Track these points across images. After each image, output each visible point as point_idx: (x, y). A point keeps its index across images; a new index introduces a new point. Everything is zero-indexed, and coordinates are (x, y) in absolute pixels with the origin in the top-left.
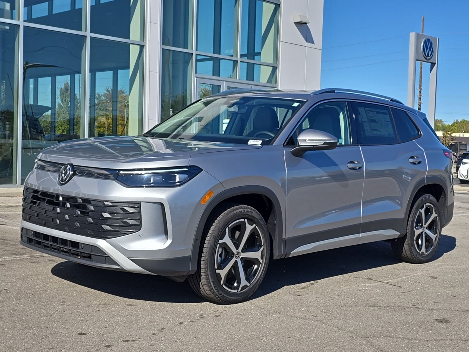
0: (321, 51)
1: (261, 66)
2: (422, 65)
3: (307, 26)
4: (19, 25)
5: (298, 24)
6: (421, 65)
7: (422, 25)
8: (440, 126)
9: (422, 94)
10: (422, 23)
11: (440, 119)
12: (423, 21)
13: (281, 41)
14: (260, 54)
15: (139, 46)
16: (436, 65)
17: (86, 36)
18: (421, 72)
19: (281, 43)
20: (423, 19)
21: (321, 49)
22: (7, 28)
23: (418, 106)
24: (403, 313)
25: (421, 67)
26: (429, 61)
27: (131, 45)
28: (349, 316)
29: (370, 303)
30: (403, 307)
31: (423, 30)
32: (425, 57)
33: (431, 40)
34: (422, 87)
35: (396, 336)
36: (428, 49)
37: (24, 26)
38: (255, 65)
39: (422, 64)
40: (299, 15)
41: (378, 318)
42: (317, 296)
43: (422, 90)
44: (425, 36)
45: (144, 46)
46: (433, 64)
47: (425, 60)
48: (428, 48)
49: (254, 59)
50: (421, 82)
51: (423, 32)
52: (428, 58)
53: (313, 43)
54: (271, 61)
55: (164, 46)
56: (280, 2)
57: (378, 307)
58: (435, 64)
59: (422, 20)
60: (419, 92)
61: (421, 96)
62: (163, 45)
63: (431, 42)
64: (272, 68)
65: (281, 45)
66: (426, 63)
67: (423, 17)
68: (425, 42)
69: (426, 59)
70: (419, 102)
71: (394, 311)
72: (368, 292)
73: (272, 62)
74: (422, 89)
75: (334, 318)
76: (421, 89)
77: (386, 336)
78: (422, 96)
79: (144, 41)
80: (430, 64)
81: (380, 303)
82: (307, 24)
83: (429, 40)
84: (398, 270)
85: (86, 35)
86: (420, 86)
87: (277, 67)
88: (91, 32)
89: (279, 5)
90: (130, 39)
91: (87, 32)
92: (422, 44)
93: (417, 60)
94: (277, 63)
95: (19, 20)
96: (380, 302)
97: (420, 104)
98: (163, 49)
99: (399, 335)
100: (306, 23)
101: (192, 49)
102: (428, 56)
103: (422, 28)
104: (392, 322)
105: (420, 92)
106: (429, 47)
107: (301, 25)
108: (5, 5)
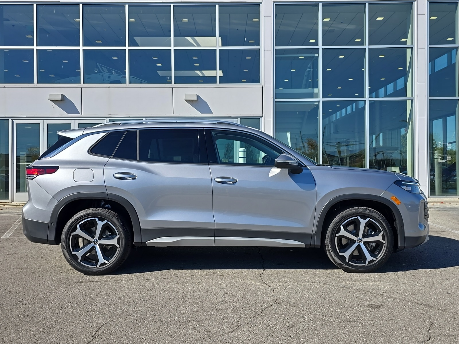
4: (319, 101)
17: (366, 101)
45: (413, 100)
79: (413, 97)
98: (430, 100)
108: (314, 90)
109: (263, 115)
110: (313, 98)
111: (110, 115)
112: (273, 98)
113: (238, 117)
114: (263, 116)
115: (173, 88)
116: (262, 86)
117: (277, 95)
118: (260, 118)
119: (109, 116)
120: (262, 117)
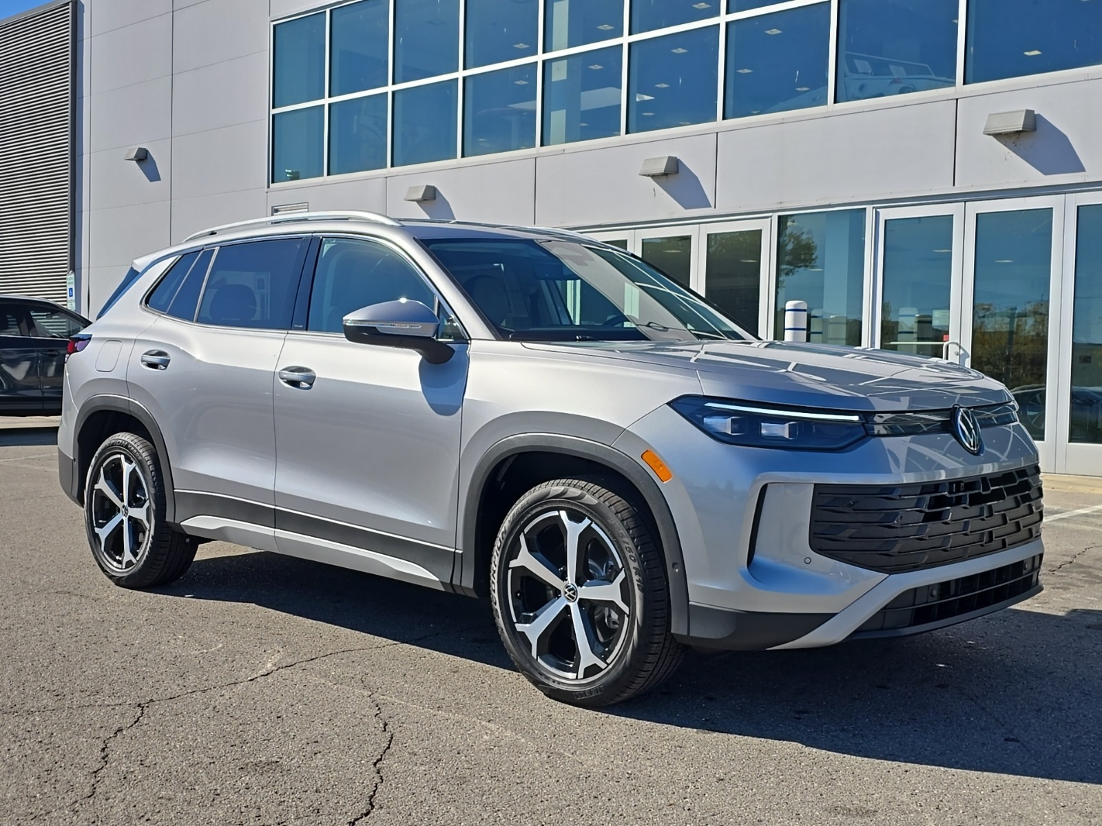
111: (780, 203)
115: (957, 100)
119: (779, 207)
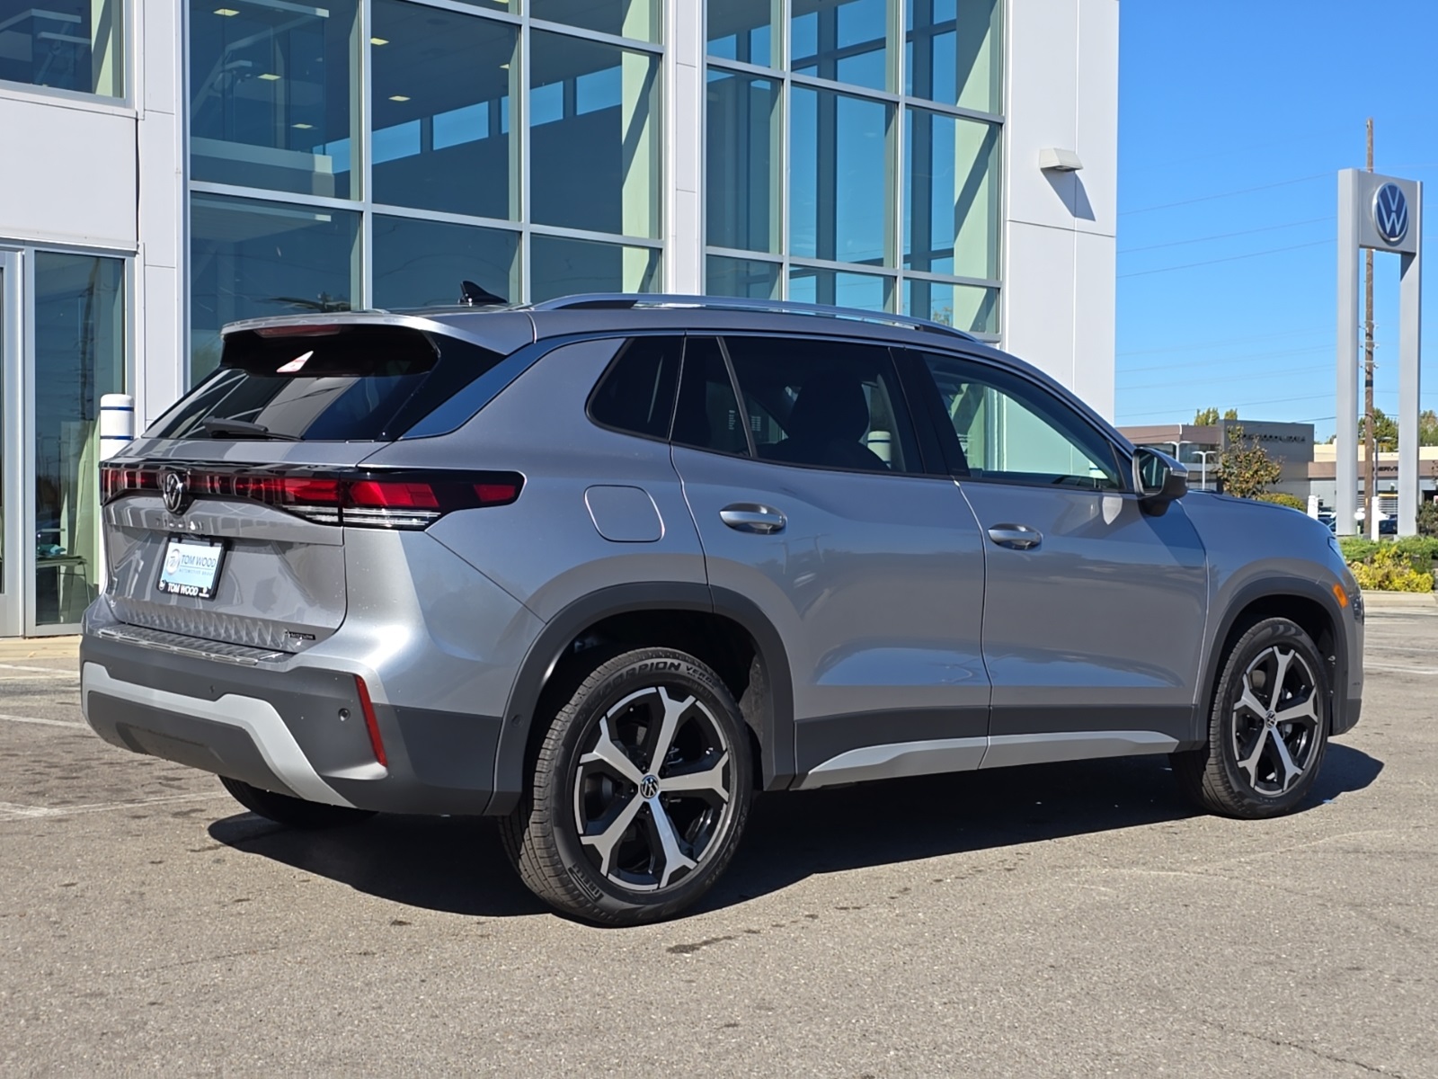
0: (1114, 239)
1: (955, 287)
2: (1372, 258)
3: (1076, 177)
4: (362, 212)
5: (1050, 172)
6: (1368, 256)
7: (1369, 145)
8: (1429, 433)
9: (1374, 340)
10: (1368, 139)
11: (1428, 411)
12: (1371, 133)
13: (1008, 218)
14: (949, 253)
15: (647, 251)
16: (1417, 258)
17: (521, 233)
18: (1370, 278)
19: (1008, 223)
20: (1372, 127)
21: (1114, 234)
22: (327, 218)
23: (1365, 374)
24: (1427, 865)
25: (1370, 265)
26: (1399, 248)
27: (625, 249)
28: (1304, 870)
29: (1343, 845)
30: (1424, 853)
31: (1371, 157)
32: (1385, 236)
33: (1401, 188)
34: (1374, 322)
35: (1421, 903)
36: (1394, 216)
37: (373, 214)
38: (933, 285)
39: (1371, 256)
40: (1055, 149)
41: (1372, 873)
42: (1217, 834)
43: (1375, 329)
44: (1383, 178)
45: (661, 250)
46: (1407, 257)
47: (1385, 245)
48: (1392, 211)
49: (929, 270)
50: (1370, 305)
51: (1371, 164)
52: (1392, 239)
53: (1092, 218)
54: (981, 273)
55: (710, 247)
56: (1004, 118)
57: (1364, 853)
58: (1414, 254)
59: (1367, 130)
60: (1367, 335)
61: (1372, 345)
62: (707, 244)
63: (1401, 195)
64: (985, 290)
65: (1009, 231)
66: (1389, 253)
67: (1371, 122)
68: (1383, 195)
69: (1387, 241)
70: (1367, 365)
71: (1405, 860)
72: (1334, 826)
73: (984, 276)
74: (1375, 326)
75: (1271, 873)
76: (1371, 326)
77: (1400, 904)
78: (1376, 345)
79: (660, 237)
80: (1399, 255)
81: (1368, 847)
82: (1077, 172)
83: (1393, 189)
84: (1393, 784)
85: (520, 230)
86: (1368, 318)
87: (999, 289)
88: (532, 222)
89: (1001, 125)
90: (621, 233)
91: (521, 220)
92: (1375, 202)
93: (1362, 246)
94: (998, 278)
95: (361, 199)
96: (1368, 844)
97: (1371, 369)
98: (707, 255)
99: (1428, 901)
100: (1074, 169)
101: (781, 252)
102: (1392, 234)
103: (1367, 152)
104: (1406, 880)
105: (1370, 335)
106: (1394, 208)
107: (1061, 176)
108: (312, 162)
109: (138, 246)
110: (309, 192)
112: (181, 176)
113: (24, 242)
114: (140, 250)
116: (137, 113)
117: (199, 167)
118: (127, 260)
120: (135, 253)
